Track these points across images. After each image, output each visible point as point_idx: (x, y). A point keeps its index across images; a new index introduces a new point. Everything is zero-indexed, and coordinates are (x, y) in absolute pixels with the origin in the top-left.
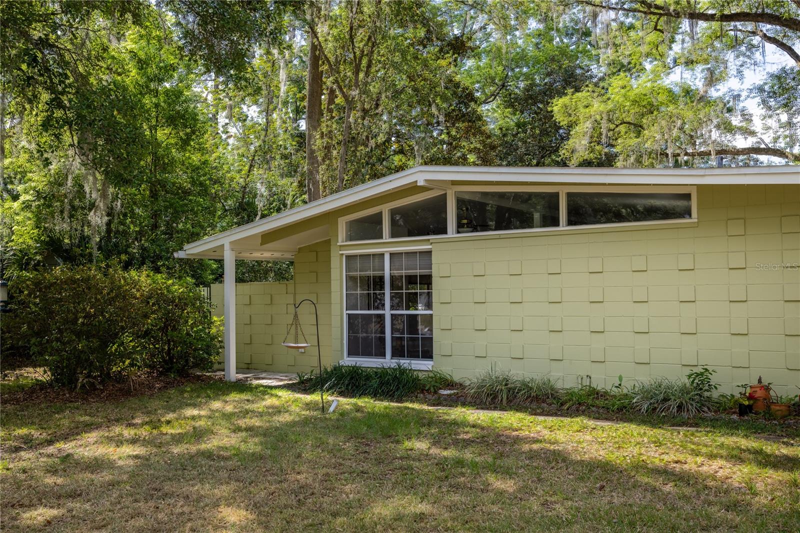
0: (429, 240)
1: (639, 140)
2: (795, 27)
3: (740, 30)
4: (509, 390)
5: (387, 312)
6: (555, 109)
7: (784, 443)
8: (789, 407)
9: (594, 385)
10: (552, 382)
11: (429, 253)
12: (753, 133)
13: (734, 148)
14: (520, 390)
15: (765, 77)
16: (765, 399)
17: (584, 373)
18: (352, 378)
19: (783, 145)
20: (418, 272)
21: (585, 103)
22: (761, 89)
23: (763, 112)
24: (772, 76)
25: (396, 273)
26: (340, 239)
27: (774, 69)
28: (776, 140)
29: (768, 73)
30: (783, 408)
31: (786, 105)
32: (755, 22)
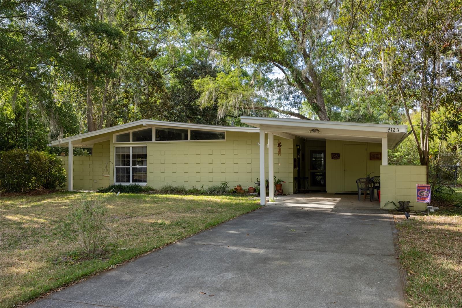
0: (146, 143)
1: (227, 101)
4: (171, 190)
5: (131, 167)
6: (195, 84)
9: (197, 188)
10: (184, 187)
11: (146, 147)
14: (174, 190)
17: (194, 185)
18: (120, 188)
20: (142, 153)
21: (207, 83)
25: (134, 153)
26: (114, 142)
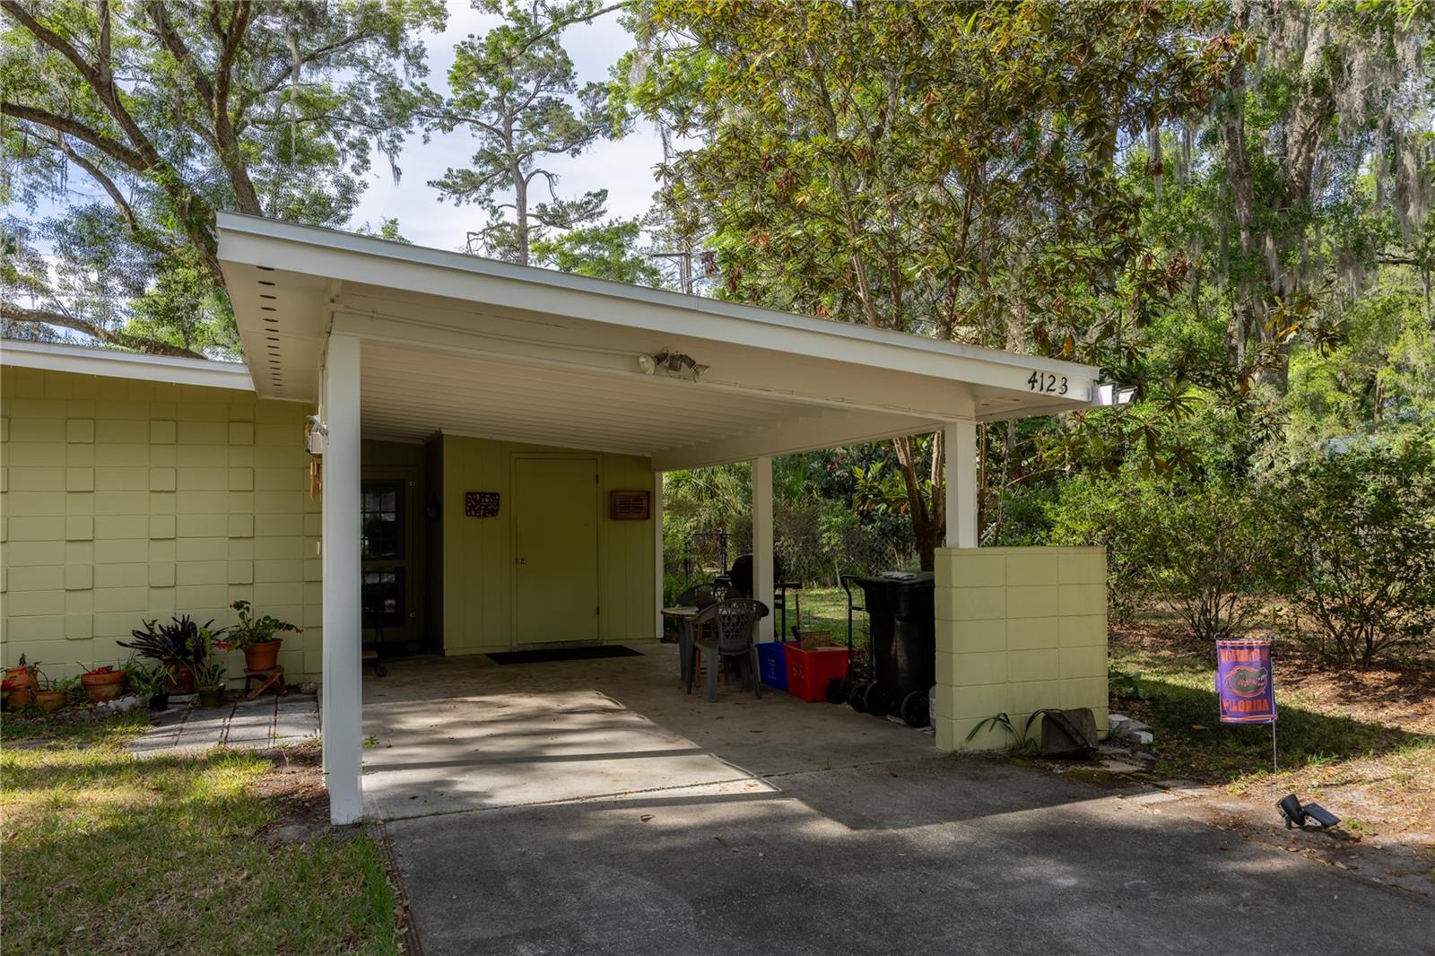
2: (116, 154)
3: (34, 134)
7: (50, 748)
8: (66, 693)
12: (46, 292)
13: (15, 308)
15: (66, 212)
16: (29, 687)
19: (88, 315)
22: (60, 228)
23: (62, 262)
24: (78, 212)
27: (83, 203)
28: (80, 305)
29: (72, 207)
30: (55, 696)
31: (97, 261)
32: (59, 129)
